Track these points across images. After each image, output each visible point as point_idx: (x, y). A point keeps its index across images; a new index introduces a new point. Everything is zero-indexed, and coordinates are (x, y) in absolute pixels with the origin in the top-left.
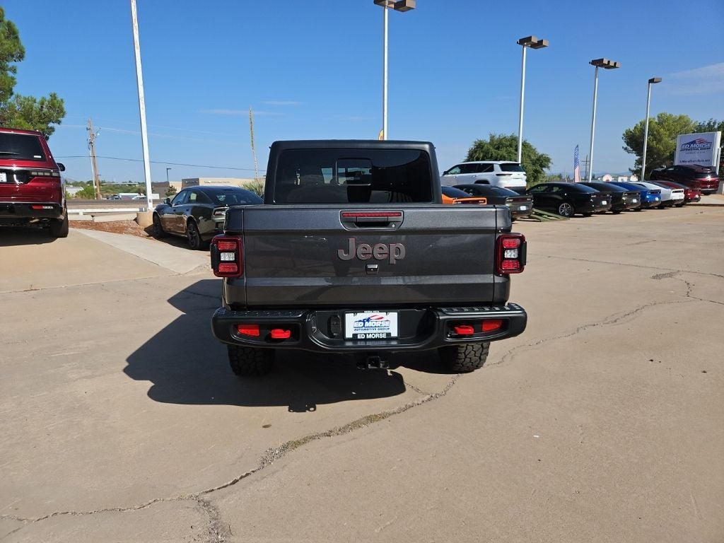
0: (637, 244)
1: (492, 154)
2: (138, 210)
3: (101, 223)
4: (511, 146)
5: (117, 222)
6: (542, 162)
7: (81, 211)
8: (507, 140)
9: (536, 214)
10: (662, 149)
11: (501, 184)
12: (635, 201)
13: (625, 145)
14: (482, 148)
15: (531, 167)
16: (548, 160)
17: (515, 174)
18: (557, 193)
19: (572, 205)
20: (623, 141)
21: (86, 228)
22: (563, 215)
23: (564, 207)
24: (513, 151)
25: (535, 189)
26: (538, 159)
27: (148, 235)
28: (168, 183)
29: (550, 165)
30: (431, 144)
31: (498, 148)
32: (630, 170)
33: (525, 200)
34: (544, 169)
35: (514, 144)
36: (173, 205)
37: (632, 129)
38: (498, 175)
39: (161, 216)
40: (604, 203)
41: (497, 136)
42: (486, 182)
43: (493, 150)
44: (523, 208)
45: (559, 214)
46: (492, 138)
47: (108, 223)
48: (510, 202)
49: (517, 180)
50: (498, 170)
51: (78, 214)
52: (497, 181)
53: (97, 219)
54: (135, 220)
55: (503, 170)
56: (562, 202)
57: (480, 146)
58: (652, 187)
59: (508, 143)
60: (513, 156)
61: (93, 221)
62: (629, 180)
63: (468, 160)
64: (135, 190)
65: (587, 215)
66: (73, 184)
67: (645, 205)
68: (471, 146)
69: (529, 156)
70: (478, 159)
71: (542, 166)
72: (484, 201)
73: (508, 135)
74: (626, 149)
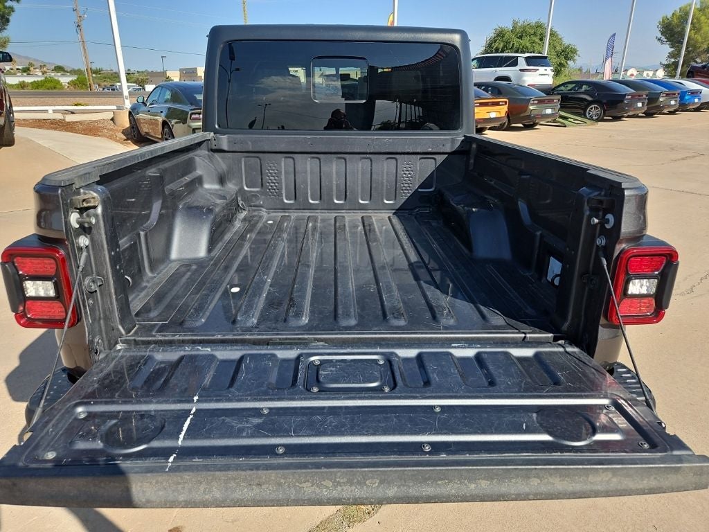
0: (683, 159)
1: (513, 45)
2: (115, 108)
3: (74, 122)
4: (535, 34)
5: (91, 122)
6: (567, 54)
7: (50, 109)
8: (532, 27)
9: (561, 117)
10: (700, 40)
11: (524, 81)
12: (673, 102)
13: (659, 35)
14: (503, 37)
15: (555, 60)
16: (574, 52)
17: (541, 70)
18: (586, 92)
19: (602, 107)
20: (658, 30)
21: (55, 129)
22: (591, 118)
23: (593, 110)
24: (537, 40)
25: (562, 88)
26: (563, 51)
27: (125, 138)
28: (165, 73)
29: (576, 57)
30: (463, 34)
31: (521, 37)
32: (661, 64)
33: (551, 101)
34: (569, 62)
35: (539, 31)
36: (148, 104)
37: (669, 16)
38: (521, 70)
39: (136, 117)
40: (640, 105)
41: (521, 23)
42: (507, 79)
43: (515, 40)
44: (549, 111)
45: (585, 117)
46: (515, 24)
47: (80, 123)
48: (533, 104)
49: (542, 77)
50: (522, 64)
51: (46, 111)
52: (520, 77)
53: (69, 118)
54: (112, 119)
55: (528, 65)
56: (590, 103)
57: (500, 34)
58: (691, 85)
59: (532, 32)
60: (537, 47)
61: (64, 120)
62: (654, 74)
63: (486, 52)
64: (133, 80)
65: (617, 118)
66: (70, 72)
67: (683, 108)
68: (490, 34)
69: (555, 47)
70: (497, 51)
71: (567, 58)
72: (506, 102)
73: (533, 21)
74: (659, 39)
